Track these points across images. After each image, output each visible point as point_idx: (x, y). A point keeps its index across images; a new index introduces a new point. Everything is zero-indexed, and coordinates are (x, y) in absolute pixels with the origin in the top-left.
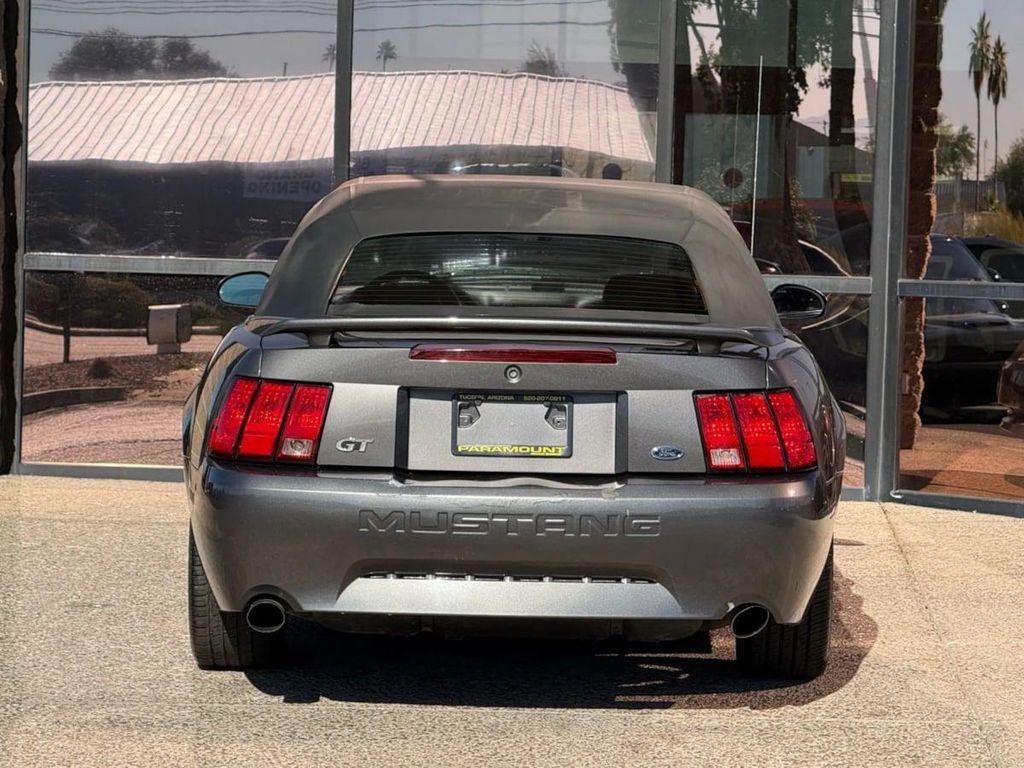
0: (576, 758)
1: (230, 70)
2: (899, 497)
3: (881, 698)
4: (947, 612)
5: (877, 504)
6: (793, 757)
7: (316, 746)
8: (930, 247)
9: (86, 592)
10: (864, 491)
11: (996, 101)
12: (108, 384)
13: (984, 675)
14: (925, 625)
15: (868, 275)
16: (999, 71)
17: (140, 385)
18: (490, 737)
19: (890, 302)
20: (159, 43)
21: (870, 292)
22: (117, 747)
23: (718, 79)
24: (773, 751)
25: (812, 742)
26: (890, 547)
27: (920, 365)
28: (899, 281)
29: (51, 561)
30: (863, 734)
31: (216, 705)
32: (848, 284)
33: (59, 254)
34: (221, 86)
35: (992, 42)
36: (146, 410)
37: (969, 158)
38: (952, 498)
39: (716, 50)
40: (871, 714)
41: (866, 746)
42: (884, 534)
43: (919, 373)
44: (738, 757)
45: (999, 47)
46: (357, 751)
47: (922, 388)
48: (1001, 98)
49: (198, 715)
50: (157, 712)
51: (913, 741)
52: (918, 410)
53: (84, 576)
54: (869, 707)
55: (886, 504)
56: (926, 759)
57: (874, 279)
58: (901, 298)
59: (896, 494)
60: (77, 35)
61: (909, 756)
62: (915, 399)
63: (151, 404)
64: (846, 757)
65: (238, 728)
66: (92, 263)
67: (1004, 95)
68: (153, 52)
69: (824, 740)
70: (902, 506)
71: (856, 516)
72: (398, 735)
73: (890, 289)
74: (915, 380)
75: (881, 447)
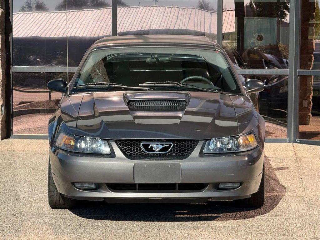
0: (174, 232)
2: (299, 141)
3: (281, 210)
4: (308, 180)
5: (292, 144)
6: (247, 231)
7: (88, 229)
8: (313, 59)
9: (24, 177)
10: (287, 140)
13: (317, 201)
14: (300, 184)
15: (287, 69)
18: (147, 225)
19: (295, 77)
21: (288, 74)
22: (22, 230)
23: (255, 6)
24: (241, 229)
25: (254, 225)
26: (293, 158)
27: (311, 98)
28: (298, 70)
29: (15, 167)
30: (272, 222)
31: (58, 215)
32: (281, 71)
33: (23, 66)
38: (316, 142)
40: (276, 216)
41: (273, 226)
42: (292, 154)
43: (311, 100)
44: (229, 231)
46: (101, 231)
47: (312, 105)
49: (52, 219)
50: (38, 218)
51: (289, 225)
52: (310, 112)
53: (25, 172)
54: (276, 213)
55: (294, 144)
56: (292, 231)
57: (289, 70)
58: (299, 76)
59: (297, 140)
61: (287, 230)
62: (309, 108)
64: (265, 230)
65: (64, 223)
66: (34, 69)
69: (259, 225)
70: (299, 144)
71: (283, 148)
72: (116, 225)
73: (295, 73)
74: (309, 103)
75: (293, 125)
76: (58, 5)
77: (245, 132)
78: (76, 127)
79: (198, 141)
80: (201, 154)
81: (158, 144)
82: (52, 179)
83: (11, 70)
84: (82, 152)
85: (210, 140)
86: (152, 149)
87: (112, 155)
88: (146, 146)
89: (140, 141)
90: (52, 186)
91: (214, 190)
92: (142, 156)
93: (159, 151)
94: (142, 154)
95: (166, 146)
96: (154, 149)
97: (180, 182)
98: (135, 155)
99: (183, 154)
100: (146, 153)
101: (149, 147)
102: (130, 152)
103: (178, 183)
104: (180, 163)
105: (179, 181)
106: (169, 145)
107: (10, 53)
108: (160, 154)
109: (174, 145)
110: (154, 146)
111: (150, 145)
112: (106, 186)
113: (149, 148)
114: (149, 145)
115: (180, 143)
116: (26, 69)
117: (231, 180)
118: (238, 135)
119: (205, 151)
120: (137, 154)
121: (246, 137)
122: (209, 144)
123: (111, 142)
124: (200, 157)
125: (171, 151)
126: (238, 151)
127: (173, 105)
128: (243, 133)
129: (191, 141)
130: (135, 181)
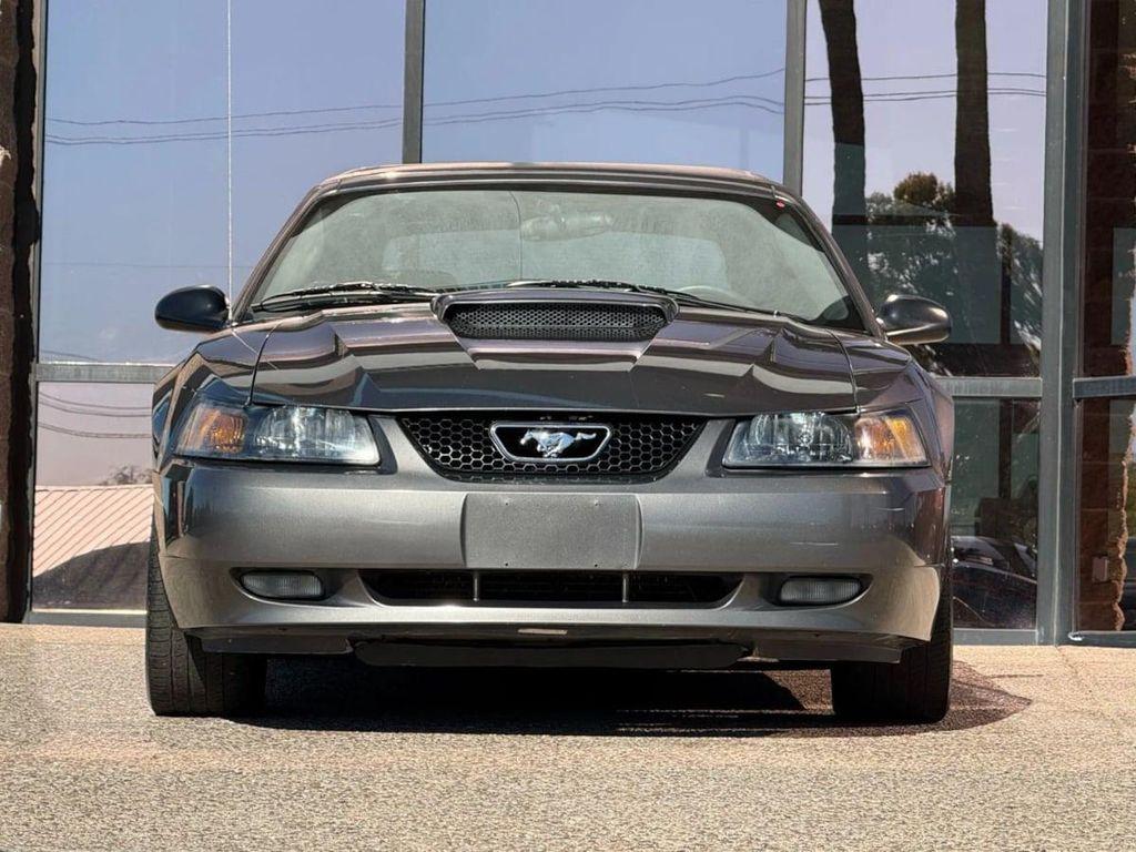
2: (1079, 639)
5: (1054, 648)
10: (1037, 634)
15: (1037, 375)
19: (1064, 408)
21: (1040, 395)
27: (1122, 548)
28: (1074, 380)
32: (1014, 386)
43: (1121, 556)
47: (1125, 575)
52: (1119, 600)
55: (1063, 647)
57: (1045, 379)
58: (1078, 400)
59: (1074, 636)
62: (1116, 587)
70: (1082, 648)
73: (1064, 389)
74: (1116, 563)
75: (1057, 580)
77: (879, 404)
78: (253, 388)
79: (701, 421)
80: (716, 467)
81: (556, 430)
82: (161, 591)
83: (31, 376)
84: (273, 459)
85: (749, 419)
86: (531, 448)
87: (386, 466)
88: (510, 438)
89: (490, 417)
90: (160, 620)
91: (764, 603)
92: (497, 474)
93: (560, 455)
94: (500, 464)
95: (586, 437)
96: (539, 448)
97: (635, 566)
98: (469, 467)
99: (646, 466)
100: (512, 461)
101: (523, 442)
102: (452, 459)
103: (629, 568)
104: (637, 495)
105: (630, 561)
106: (594, 435)
107: (31, 314)
108: (562, 465)
109: (615, 436)
110: (542, 437)
111: (527, 434)
112: (360, 580)
113: (522, 446)
114: (522, 432)
115: (639, 428)
116: (87, 372)
117: (827, 568)
118: (855, 411)
119: (730, 458)
120: (476, 464)
121: (883, 422)
122: (745, 433)
123: (379, 421)
124: (711, 476)
125: (603, 455)
126: (852, 465)
127: (616, 325)
128: (873, 404)
129: (677, 420)
130: (469, 558)
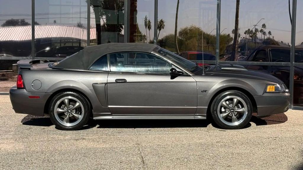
1: (40, 24)
11: (149, 30)
12: (5, 78)
16: (149, 25)
17: (10, 78)
20: (20, 20)
23: (106, 26)
34: (38, 27)
35: (148, 20)
36: (10, 82)
37: (146, 39)
39: (106, 22)
40: (118, 133)
45: (149, 21)
48: (150, 29)
51: (125, 137)
60: (6, 20)
63: (12, 81)
64: (113, 141)
67: (151, 29)
68: (19, 22)
76: (3, 24)
